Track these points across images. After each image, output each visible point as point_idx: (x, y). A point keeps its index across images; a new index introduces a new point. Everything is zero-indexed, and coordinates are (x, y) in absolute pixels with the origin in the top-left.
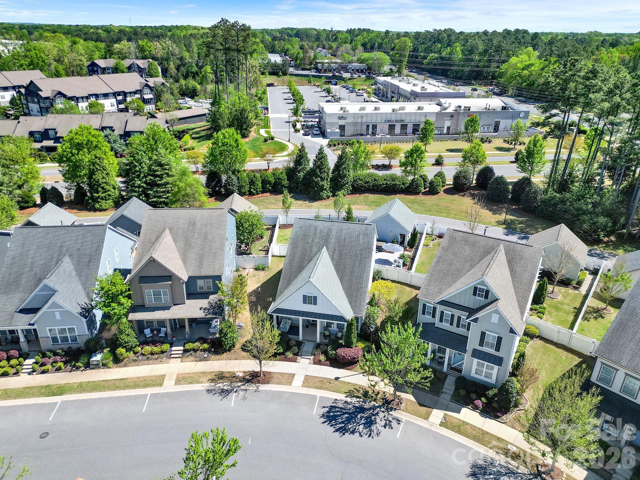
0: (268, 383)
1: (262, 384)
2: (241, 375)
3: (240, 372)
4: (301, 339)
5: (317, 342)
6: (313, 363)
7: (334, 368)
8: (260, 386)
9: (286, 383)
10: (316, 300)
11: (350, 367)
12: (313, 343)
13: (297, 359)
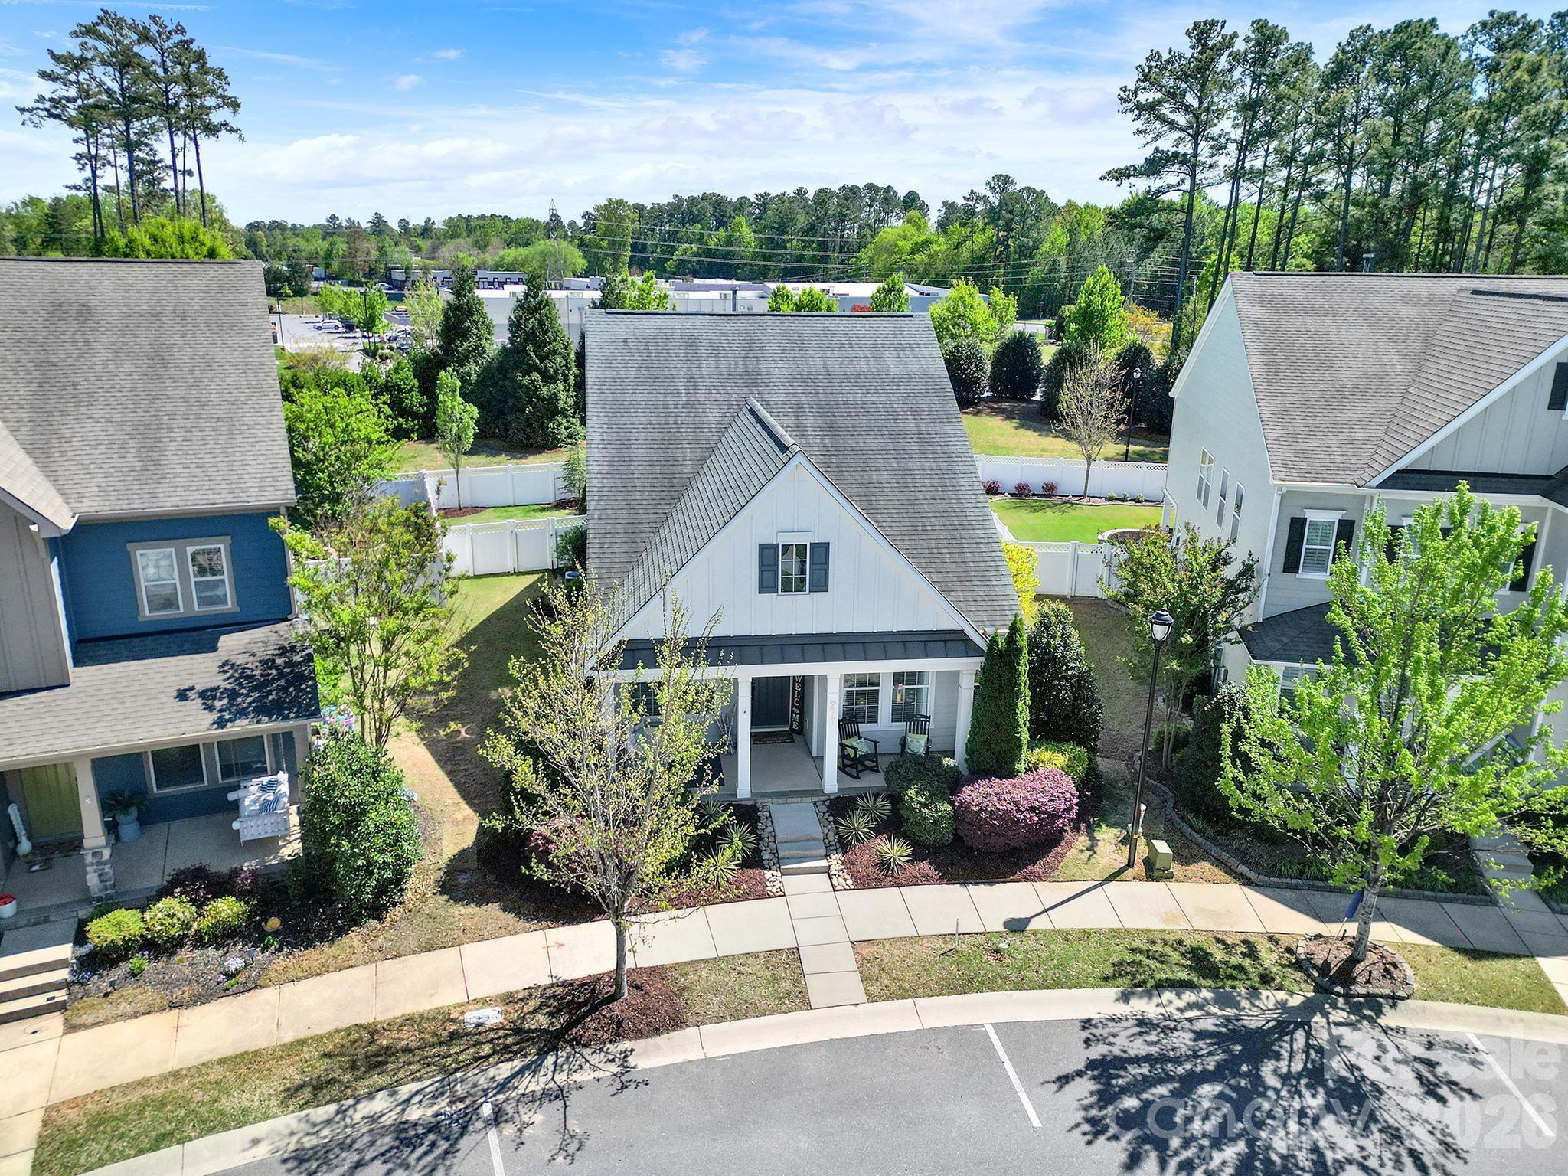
0: (676, 1023)
1: (640, 1035)
2: (493, 1016)
3: (484, 1002)
4: (748, 795)
5: (829, 795)
6: (850, 882)
7: (964, 884)
8: (632, 1051)
9: (777, 1001)
10: (827, 562)
11: (1038, 868)
12: (809, 800)
13: (768, 883)
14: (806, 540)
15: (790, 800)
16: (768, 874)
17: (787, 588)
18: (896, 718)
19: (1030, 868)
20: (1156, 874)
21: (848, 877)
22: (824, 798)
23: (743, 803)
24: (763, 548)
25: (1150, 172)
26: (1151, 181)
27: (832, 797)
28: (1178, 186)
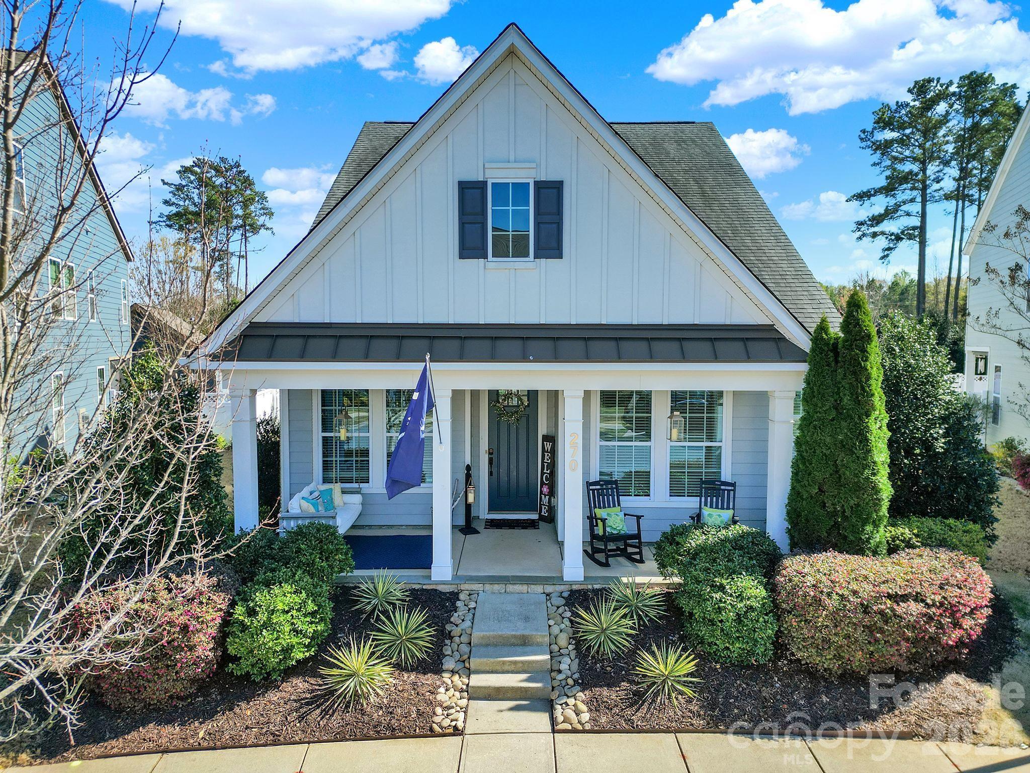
4: (449, 578)
5: (571, 584)
6: (586, 717)
10: (559, 212)
12: (539, 589)
13: (439, 710)
14: (527, 176)
15: (510, 588)
17: (501, 251)
18: (676, 490)
21: (582, 707)
22: (562, 588)
23: (441, 588)
24: (464, 187)
25: (888, 190)
26: (888, 199)
27: (575, 587)
28: (912, 200)
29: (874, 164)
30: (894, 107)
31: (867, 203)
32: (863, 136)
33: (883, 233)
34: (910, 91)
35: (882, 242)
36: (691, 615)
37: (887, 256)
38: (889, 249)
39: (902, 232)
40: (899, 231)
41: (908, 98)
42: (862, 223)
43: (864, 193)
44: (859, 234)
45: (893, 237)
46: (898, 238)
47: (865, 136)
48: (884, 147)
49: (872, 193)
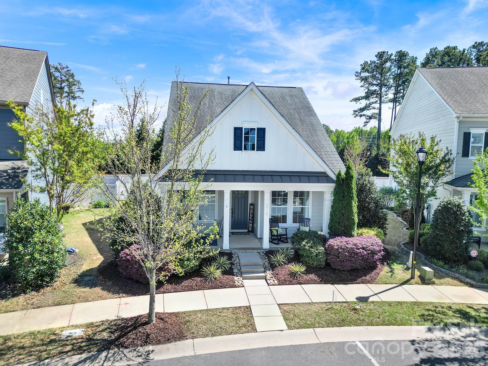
0: (181, 337)
1: (159, 342)
4: (228, 248)
5: (265, 249)
6: (276, 282)
7: (333, 284)
8: (153, 351)
9: (238, 328)
10: (264, 137)
11: (368, 278)
12: (256, 251)
13: (236, 281)
14: (255, 126)
15: (247, 251)
16: (236, 278)
17: (246, 149)
18: (294, 221)
19: (364, 278)
20: (426, 282)
21: (275, 280)
22: (263, 251)
23: (226, 251)
24: (236, 129)
25: (367, 97)
26: (367, 101)
27: (266, 250)
28: (376, 102)
29: (362, 86)
30: (369, 63)
31: (359, 102)
32: (356, 74)
33: (364, 115)
34: (376, 56)
35: (364, 119)
36: (303, 255)
37: (366, 125)
38: (367, 122)
39: (372, 116)
40: (371, 115)
41: (375, 59)
42: (356, 111)
43: (357, 98)
44: (355, 115)
45: (368, 117)
46: (370, 118)
47: (357, 74)
48: (365, 79)
49: (360, 98)
